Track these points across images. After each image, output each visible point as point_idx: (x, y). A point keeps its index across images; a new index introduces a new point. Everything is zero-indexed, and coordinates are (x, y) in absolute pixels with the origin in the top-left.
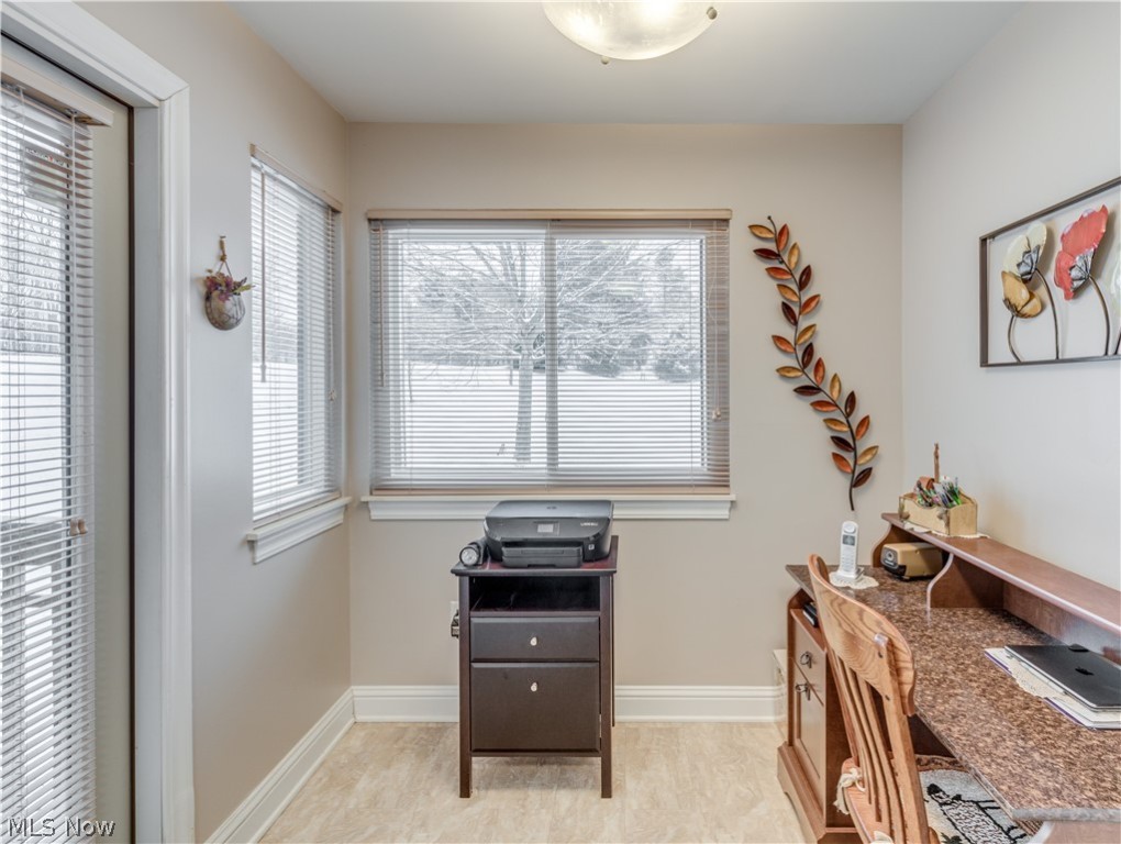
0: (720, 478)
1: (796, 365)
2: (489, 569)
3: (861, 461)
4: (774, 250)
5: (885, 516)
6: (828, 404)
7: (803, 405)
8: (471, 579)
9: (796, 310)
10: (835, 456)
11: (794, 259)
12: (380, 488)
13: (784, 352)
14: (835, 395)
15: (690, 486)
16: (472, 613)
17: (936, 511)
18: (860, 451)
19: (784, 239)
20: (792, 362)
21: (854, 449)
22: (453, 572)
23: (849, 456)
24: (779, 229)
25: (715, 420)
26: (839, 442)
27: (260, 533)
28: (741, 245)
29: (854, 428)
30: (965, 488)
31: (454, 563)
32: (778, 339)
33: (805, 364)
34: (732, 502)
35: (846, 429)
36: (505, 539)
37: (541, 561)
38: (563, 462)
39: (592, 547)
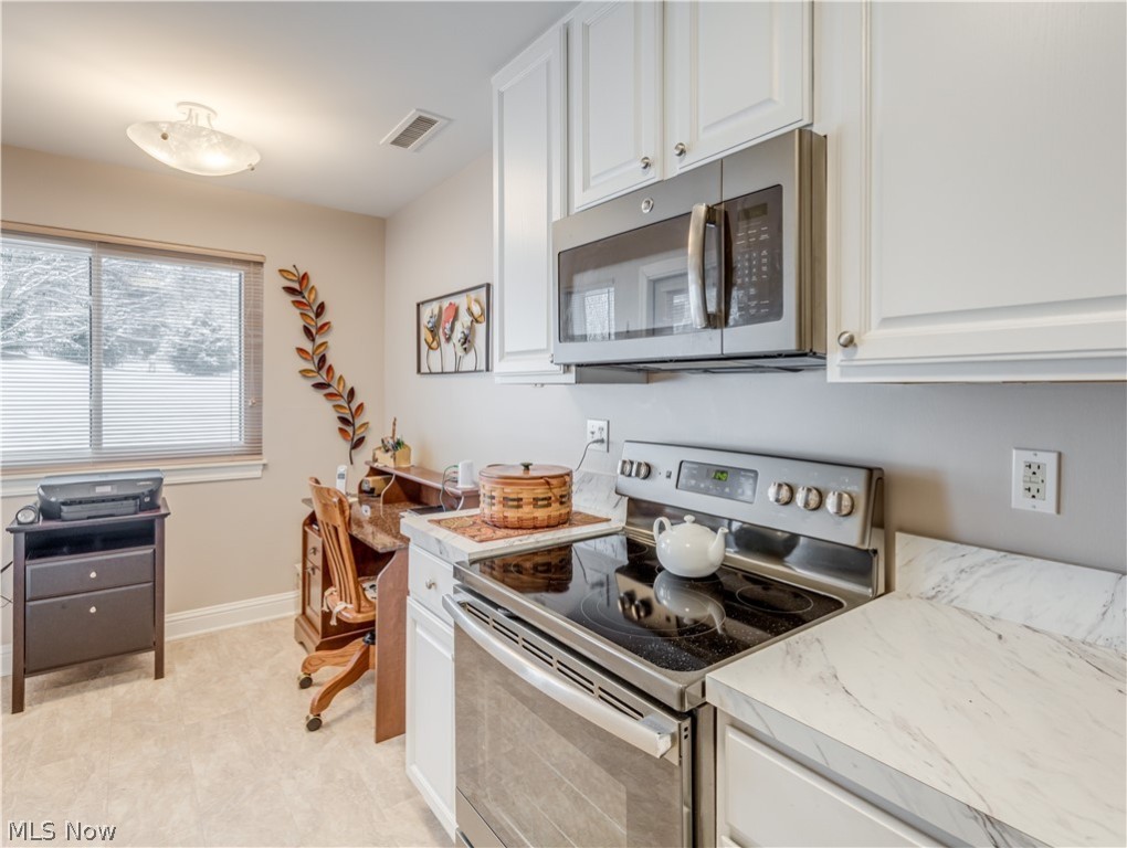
0: (254, 448)
1: (313, 368)
2: (42, 525)
3: (357, 432)
4: (298, 288)
5: (367, 463)
6: (336, 395)
7: (319, 395)
8: (26, 534)
9: (314, 331)
10: (341, 430)
11: (312, 297)
13: (305, 359)
14: (341, 389)
15: (230, 455)
16: (27, 562)
17: (390, 454)
18: (357, 425)
19: (305, 282)
20: (310, 366)
21: (353, 425)
22: (7, 530)
23: (350, 430)
24: (301, 275)
25: (251, 407)
26: (343, 420)
28: (273, 284)
29: (353, 410)
30: (406, 441)
31: (10, 522)
32: (301, 351)
33: (320, 368)
34: (264, 465)
35: (348, 411)
36: (61, 500)
37: (101, 513)
38: (109, 442)
39: (147, 500)
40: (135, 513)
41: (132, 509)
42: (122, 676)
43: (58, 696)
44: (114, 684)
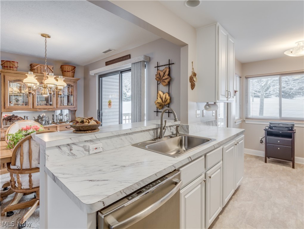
2: (269, 130)
8: (267, 131)
12: (247, 118)
16: (267, 136)
22: (264, 130)
27: (237, 121)
31: (264, 128)
36: (273, 126)
37: (280, 129)
38: (283, 116)
39: (290, 128)
40: (288, 131)
41: (287, 130)
42: (285, 165)
43: (272, 163)
44: (283, 165)
